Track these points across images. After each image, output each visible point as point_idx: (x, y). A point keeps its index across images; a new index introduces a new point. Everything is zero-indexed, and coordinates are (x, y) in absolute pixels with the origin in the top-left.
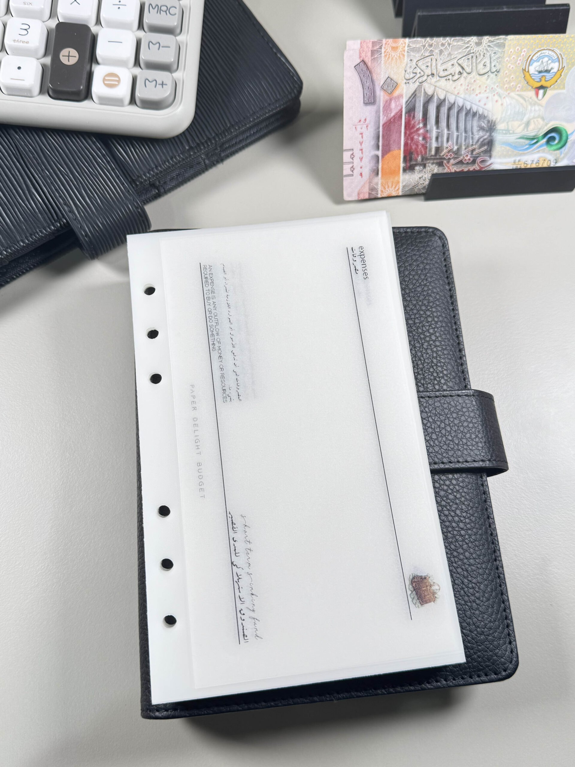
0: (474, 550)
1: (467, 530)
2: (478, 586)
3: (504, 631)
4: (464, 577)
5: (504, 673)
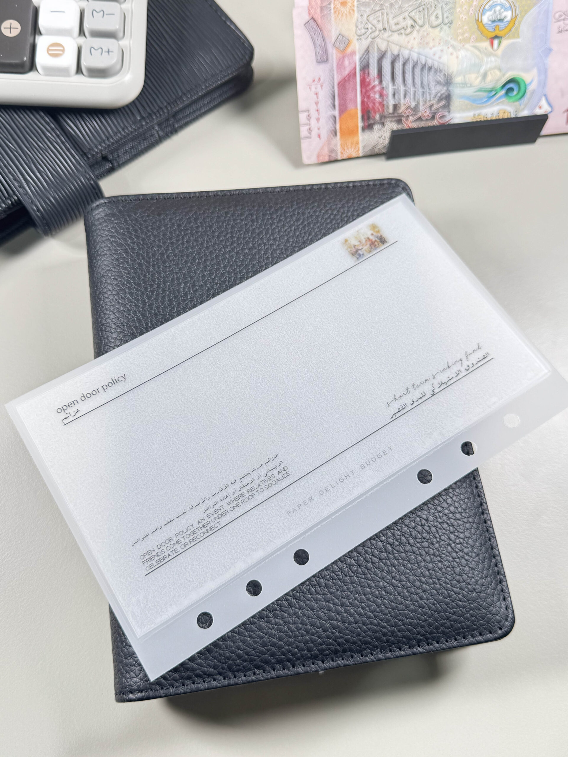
0: (459, 503)
2: (465, 541)
3: (496, 587)
4: (451, 532)
5: (500, 632)
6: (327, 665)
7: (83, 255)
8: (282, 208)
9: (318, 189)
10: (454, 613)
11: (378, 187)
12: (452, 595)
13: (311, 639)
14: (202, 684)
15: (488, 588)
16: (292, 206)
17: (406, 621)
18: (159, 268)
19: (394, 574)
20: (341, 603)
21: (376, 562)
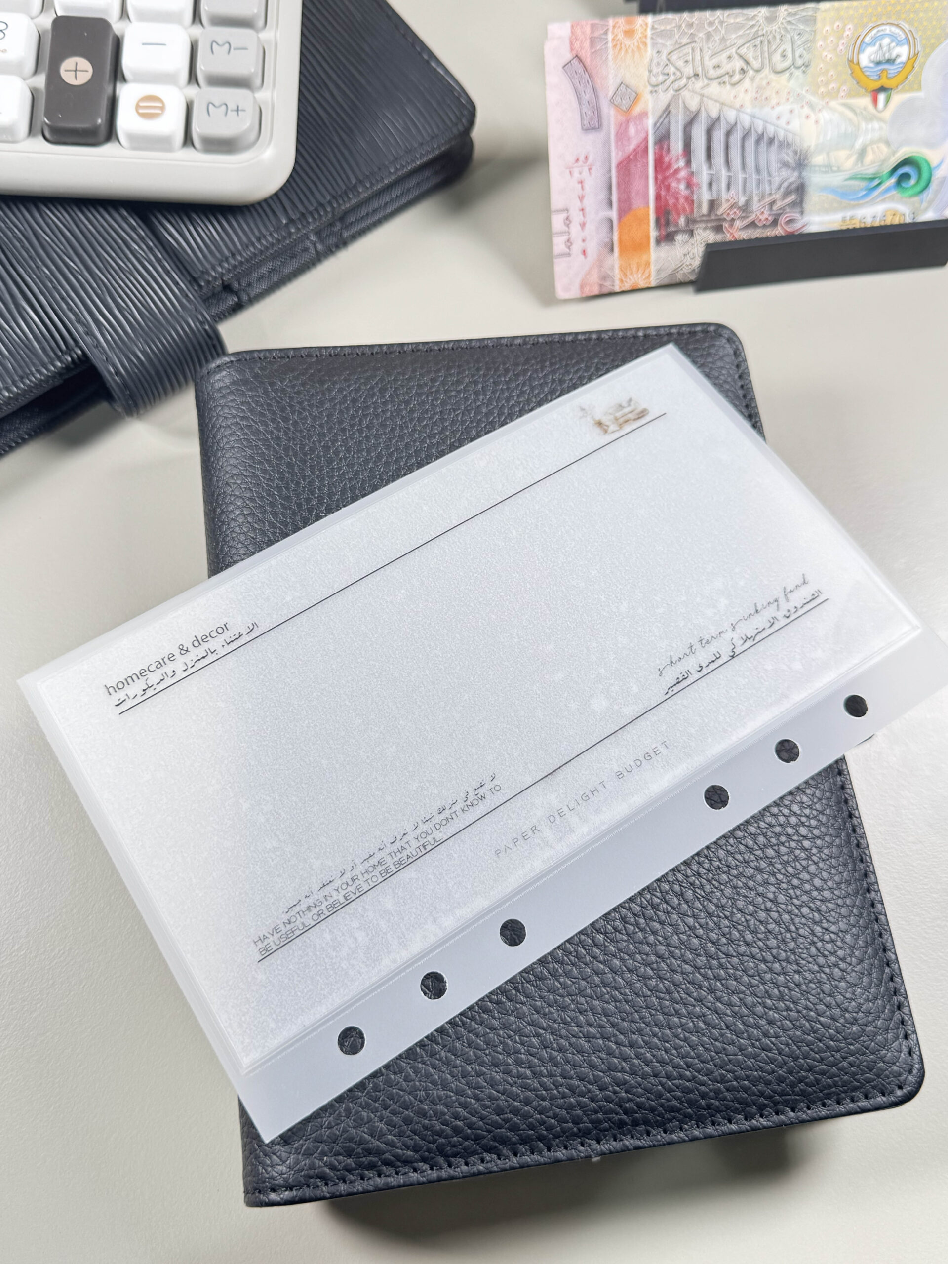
0: (829, 873)
1: (814, 838)
2: (840, 937)
3: (893, 1016)
4: (815, 923)
5: (899, 1093)
6: (605, 1147)
7: (194, 449)
8: (525, 371)
9: (585, 340)
10: (821, 1060)
11: (686, 337)
12: (818, 1029)
13: (579, 1104)
14: (393, 1177)
15: (879, 1017)
16: (542, 370)
17: (740, 1073)
18: (320, 470)
19: (719, 994)
20: (629, 1042)
21: (689, 973)
